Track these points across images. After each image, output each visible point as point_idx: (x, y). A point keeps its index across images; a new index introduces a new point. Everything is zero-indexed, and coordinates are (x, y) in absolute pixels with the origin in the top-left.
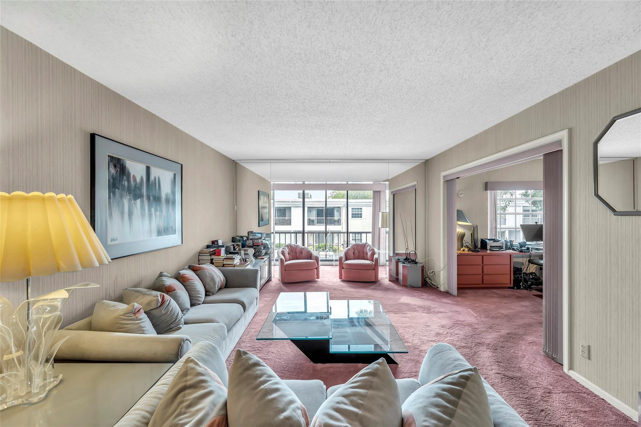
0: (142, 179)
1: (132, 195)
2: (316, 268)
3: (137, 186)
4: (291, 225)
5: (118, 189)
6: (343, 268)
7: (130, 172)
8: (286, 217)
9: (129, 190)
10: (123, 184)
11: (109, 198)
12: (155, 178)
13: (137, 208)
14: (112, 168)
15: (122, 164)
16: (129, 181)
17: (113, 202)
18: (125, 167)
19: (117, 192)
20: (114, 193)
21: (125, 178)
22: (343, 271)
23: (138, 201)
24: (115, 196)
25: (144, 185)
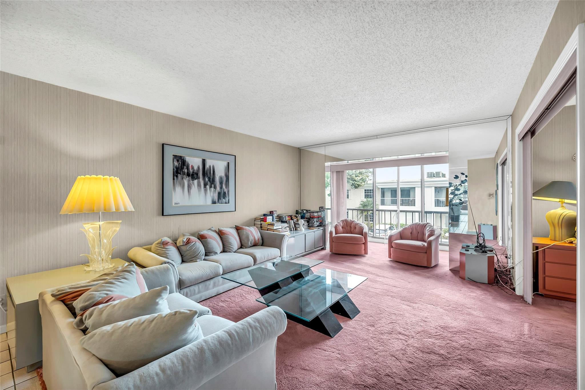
0: (199, 168)
1: (190, 178)
2: (364, 243)
3: (195, 172)
4: (415, 206)
5: (180, 174)
6: (393, 247)
7: (189, 163)
8: (410, 198)
9: (188, 175)
10: (184, 171)
11: (174, 179)
12: (210, 167)
13: (194, 185)
14: (175, 162)
15: (183, 159)
16: (188, 168)
17: (176, 182)
18: (185, 161)
19: (179, 176)
20: (177, 176)
21: (185, 167)
22: (391, 249)
23: (196, 181)
24: (178, 178)
25: (200, 172)
